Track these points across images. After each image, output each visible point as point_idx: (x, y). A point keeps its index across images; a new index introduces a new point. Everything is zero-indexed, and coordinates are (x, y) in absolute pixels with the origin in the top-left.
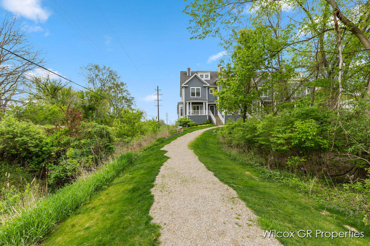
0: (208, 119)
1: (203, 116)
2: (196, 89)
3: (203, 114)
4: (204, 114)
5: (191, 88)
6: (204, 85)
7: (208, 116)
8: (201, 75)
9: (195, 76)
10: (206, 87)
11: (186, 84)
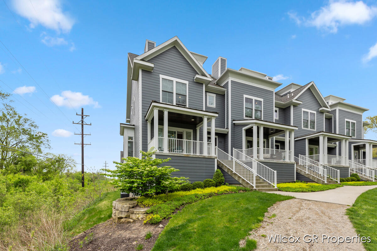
0: (216, 168)
1: (204, 158)
2: (175, 83)
3: (201, 153)
4: (205, 154)
6: (198, 76)
7: (216, 160)
9: (175, 46)
10: (202, 84)
11: (148, 61)
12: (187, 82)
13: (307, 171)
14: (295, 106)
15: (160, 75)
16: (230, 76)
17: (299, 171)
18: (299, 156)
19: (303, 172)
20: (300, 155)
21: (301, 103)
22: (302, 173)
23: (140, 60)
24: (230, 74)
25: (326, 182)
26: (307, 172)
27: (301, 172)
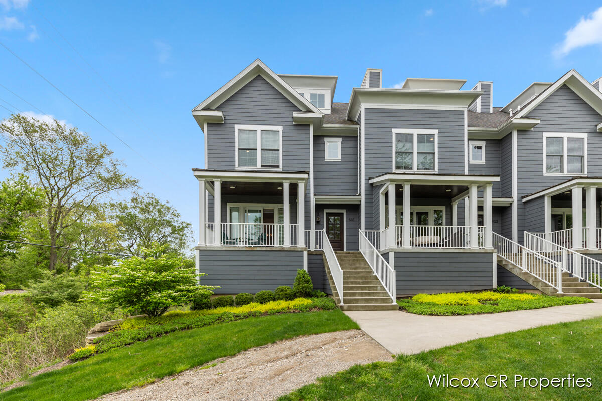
0: (305, 268)
1: (283, 250)
2: (259, 133)
3: (282, 241)
4: (287, 244)
5: (237, 127)
6: (296, 115)
7: (305, 253)
8: (313, 96)
9: (259, 75)
10: (308, 126)
11: (218, 109)
12: (280, 128)
13: (524, 266)
14: (523, 130)
15: (235, 125)
16: (361, 101)
17: (510, 266)
18: (525, 235)
19: (518, 270)
20: (525, 232)
21: (539, 122)
22: (515, 270)
23: (202, 110)
24: (360, 98)
25: (560, 292)
26: (525, 270)
27: (513, 270)
